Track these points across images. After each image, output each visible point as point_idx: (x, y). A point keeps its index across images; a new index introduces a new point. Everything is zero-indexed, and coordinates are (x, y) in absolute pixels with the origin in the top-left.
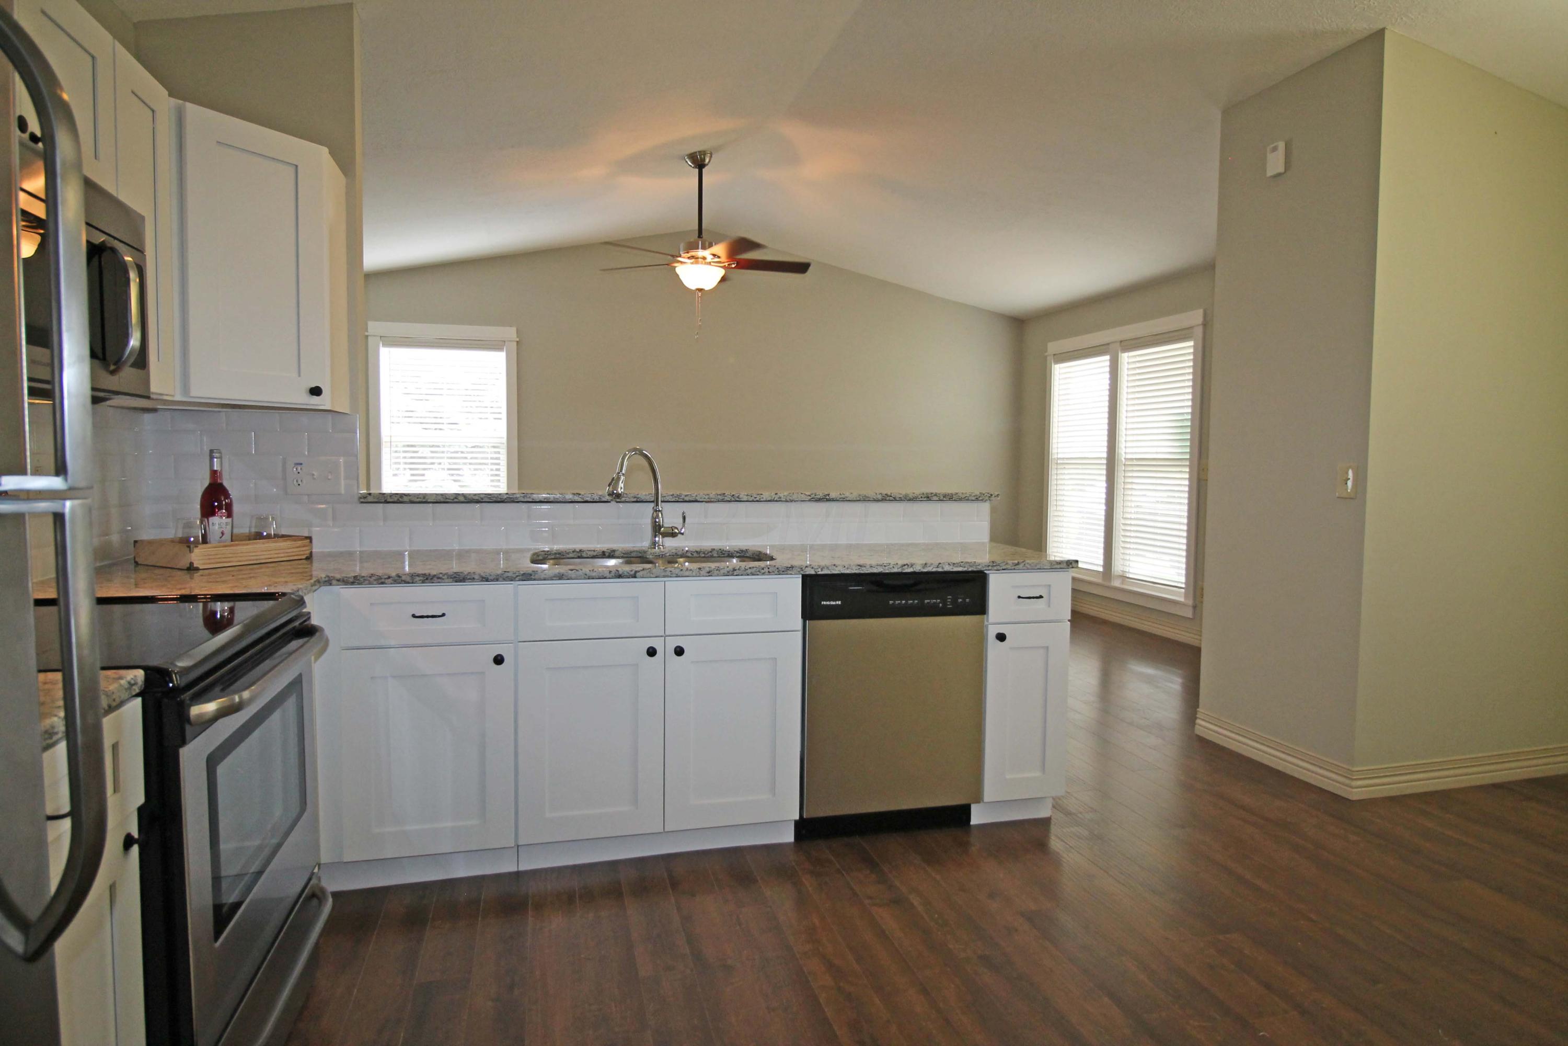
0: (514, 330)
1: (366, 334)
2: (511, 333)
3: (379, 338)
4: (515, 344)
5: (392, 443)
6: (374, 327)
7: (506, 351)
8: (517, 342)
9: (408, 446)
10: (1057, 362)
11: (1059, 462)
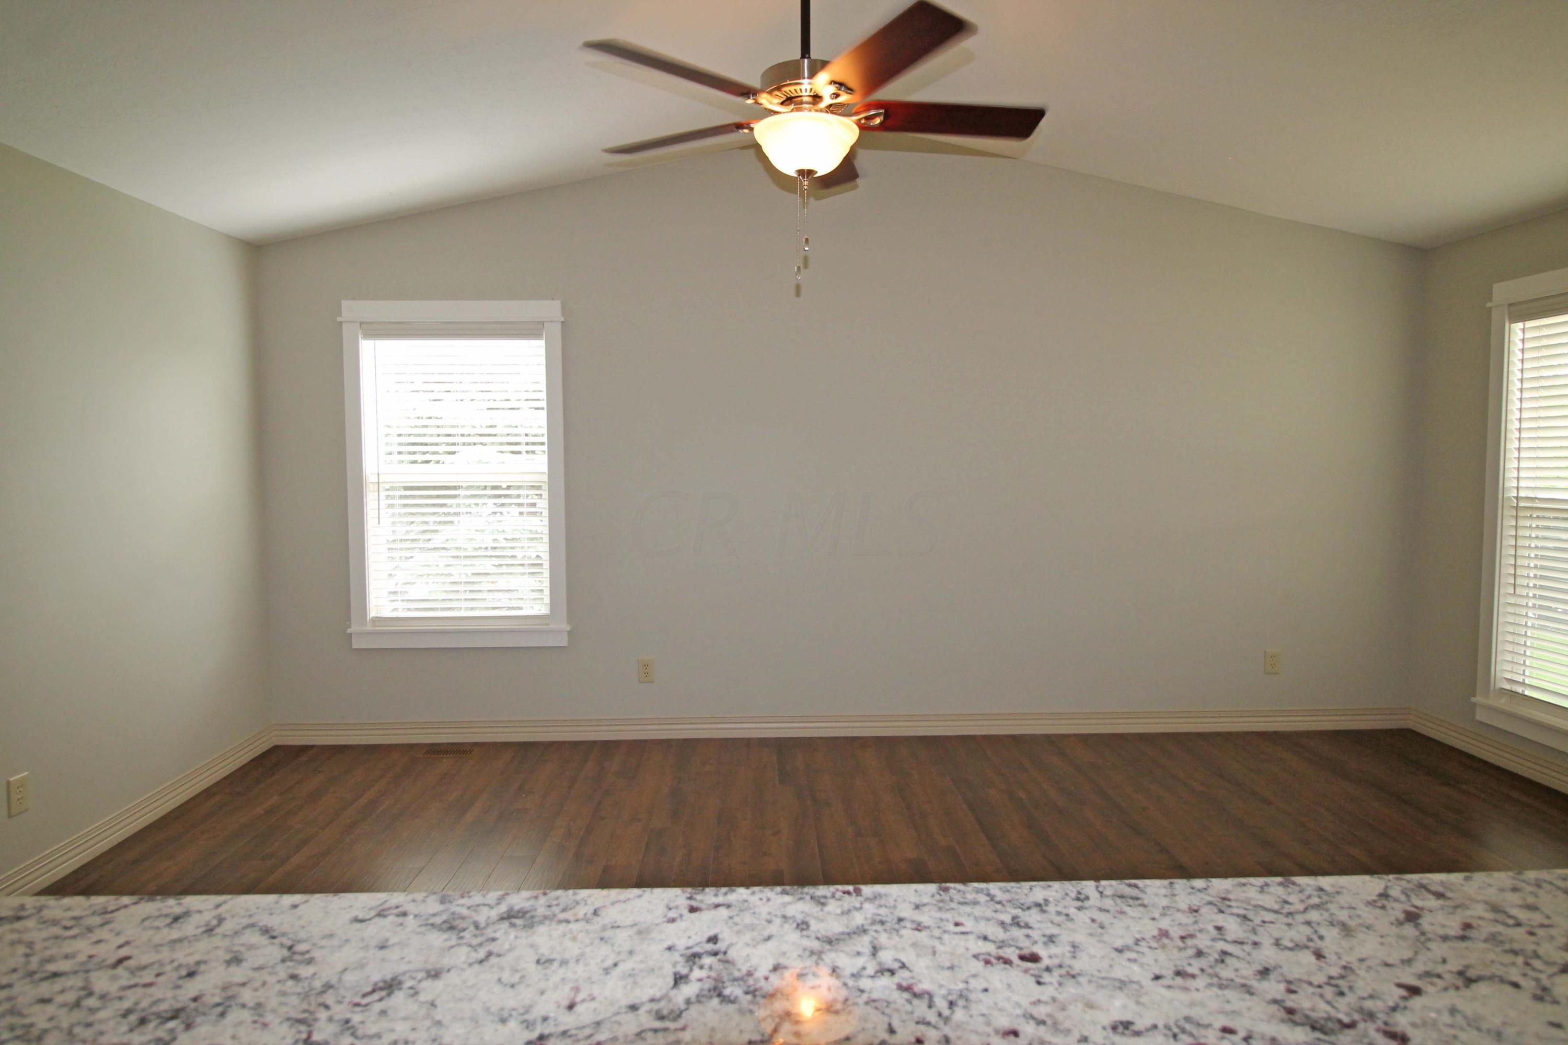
0: (557, 304)
1: (339, 319)
2: (551, 309)
3: (359, 325)
4: (559, 326)
5: (381, 485)
6: (351, 309)
7: (545, 340)
8: (562, 323)
9: (406, 488)
10: (1515, 319)
11: (1522, 504)
